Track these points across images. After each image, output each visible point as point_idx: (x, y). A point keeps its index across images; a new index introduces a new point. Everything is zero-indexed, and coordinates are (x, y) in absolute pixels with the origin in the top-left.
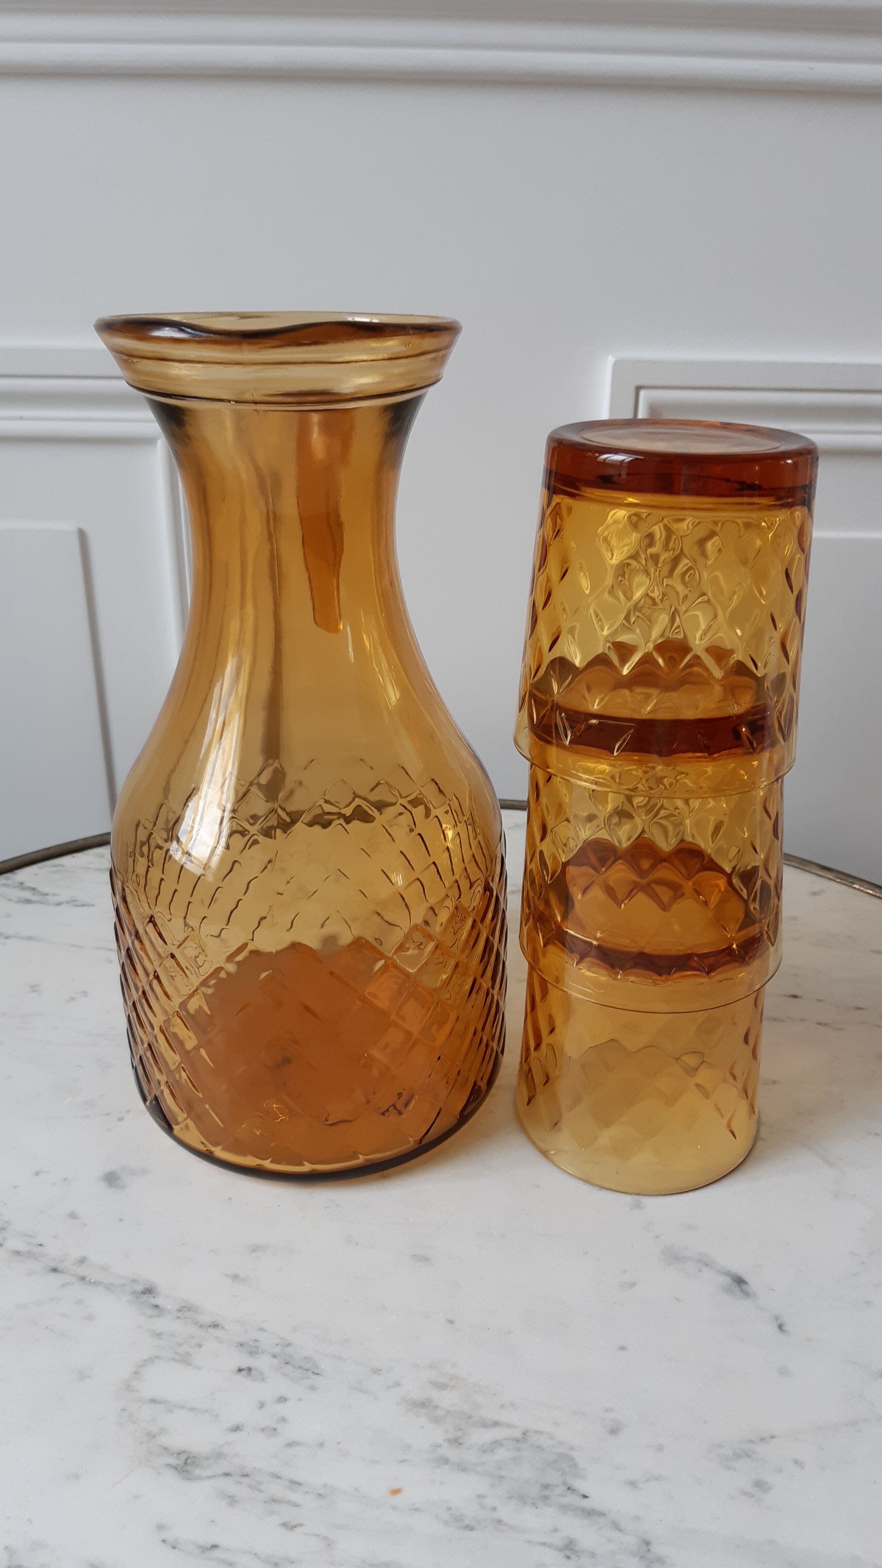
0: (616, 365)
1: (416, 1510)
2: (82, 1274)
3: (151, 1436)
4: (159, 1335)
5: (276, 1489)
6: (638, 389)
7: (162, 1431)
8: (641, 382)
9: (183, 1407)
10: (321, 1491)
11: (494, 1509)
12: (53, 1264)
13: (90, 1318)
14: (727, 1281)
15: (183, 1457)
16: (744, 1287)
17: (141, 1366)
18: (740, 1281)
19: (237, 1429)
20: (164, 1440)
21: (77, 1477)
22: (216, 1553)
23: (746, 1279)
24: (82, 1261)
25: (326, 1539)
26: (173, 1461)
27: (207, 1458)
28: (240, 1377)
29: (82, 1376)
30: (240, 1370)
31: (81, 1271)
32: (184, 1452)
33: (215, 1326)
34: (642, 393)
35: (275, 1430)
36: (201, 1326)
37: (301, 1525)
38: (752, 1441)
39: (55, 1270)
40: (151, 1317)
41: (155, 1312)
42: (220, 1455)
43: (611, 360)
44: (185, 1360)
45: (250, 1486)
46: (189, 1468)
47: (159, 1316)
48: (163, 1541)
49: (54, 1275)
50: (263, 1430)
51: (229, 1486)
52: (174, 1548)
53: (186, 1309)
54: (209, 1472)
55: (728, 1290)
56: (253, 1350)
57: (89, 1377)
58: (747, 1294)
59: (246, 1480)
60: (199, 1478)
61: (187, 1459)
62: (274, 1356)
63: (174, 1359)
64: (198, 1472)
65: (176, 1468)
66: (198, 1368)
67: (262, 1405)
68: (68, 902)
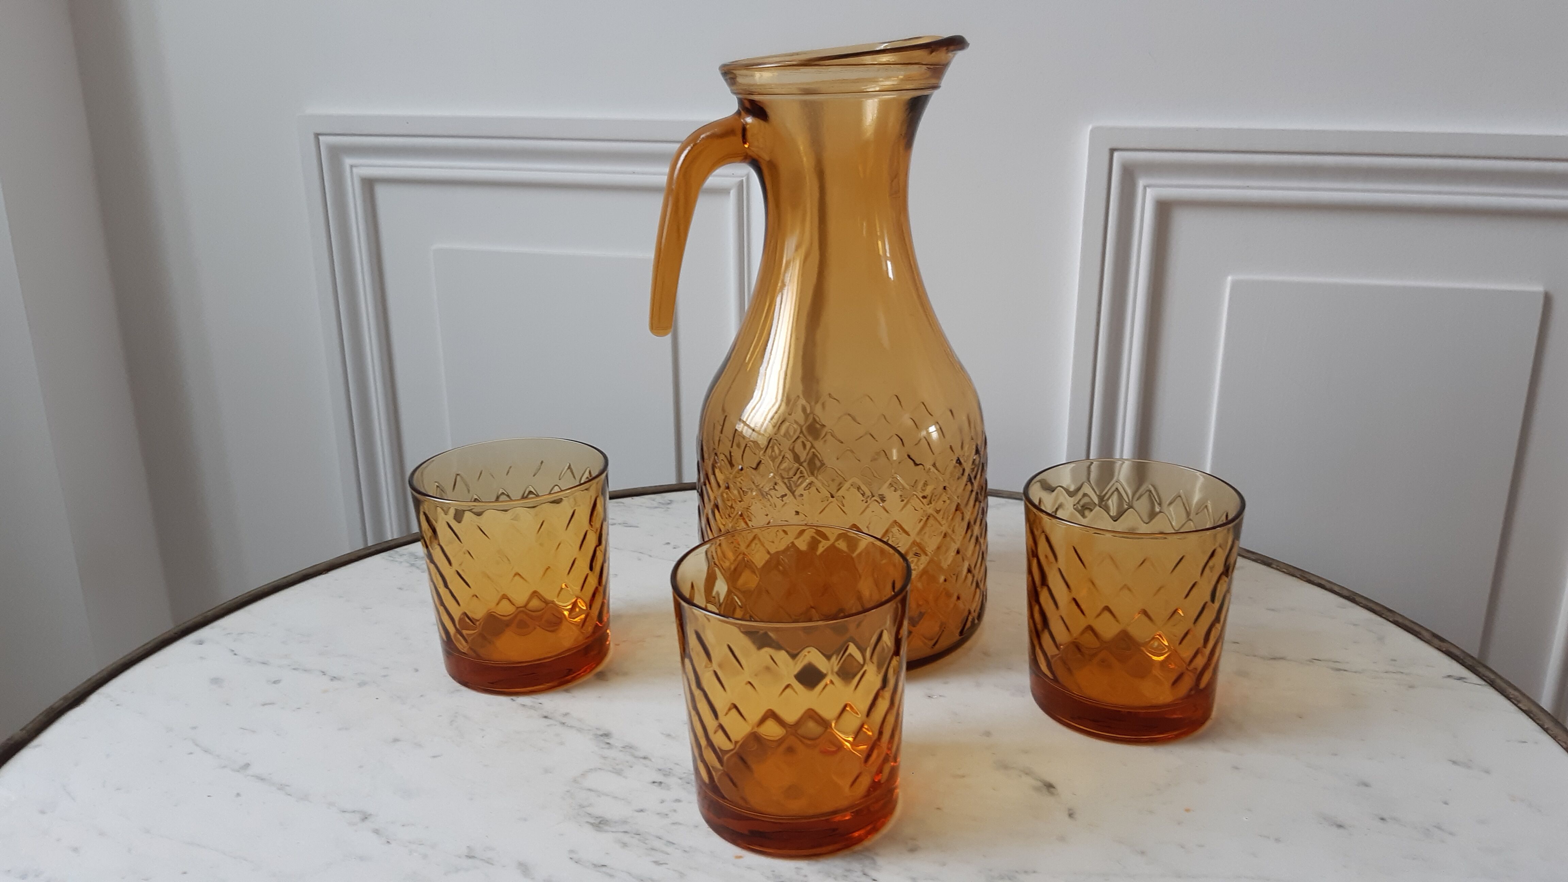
0: (1092, 131)
1: (749, 868)
2: (563, 721)
3: (582, 806)
4: (605, 758)
5: (657, 844)
6: (1112, 151)
7: (590, 805)
8: (1114, 146)
9: (608, 795)
10: (687, 849)
11: (806, 876)
12: (545, 714)
13: (562, 744)
14: (1039, 784)
15: (599, 820)
16: (1052, 790)
17: (587, 772)
18: (1049, 786)
19: (642, 811)
20: (589, 810)
21: (525, 820)
22: (604, 869)
23: (1054, 784)
24: (566, 714)
25: (681, 873)
26: (592, 821)
27: (616, 822)
28: (654, 787)
29: (547, 771)
30: (654, 782)
31: (564, 720)
32: (600, 817)
33: (645, 758)
34: (1116, 154)
35: (667, 815)
36: (636, 757)
37: (667, 864)
38: (1017, 872)
39: (546, 717)
40: (603, 748)
41: (607, 746)
42: (625, 822)
43: (1090, 127)
44: (619, 773)
45: (639, 840)
46: (601, 825)
47: (608, 749)
48: (571, 858)
49: (544, 719)
50: (658, 814)
51: (626, 838)
52: (577, 862)
53: (628, 748)
54: (614, 830)
55: (1037, 789)
56: (667, 773)
57: (550, 773)
58: (1052, 794)
59: (638, 837)
60: (606, 831)
61: (601, 821)
62: (680, 779)
63: (610, 771)
64: (606, 828)
65: (592, 824)
66: (626, 777)
67: (663, 802)
68: (620, 524)
